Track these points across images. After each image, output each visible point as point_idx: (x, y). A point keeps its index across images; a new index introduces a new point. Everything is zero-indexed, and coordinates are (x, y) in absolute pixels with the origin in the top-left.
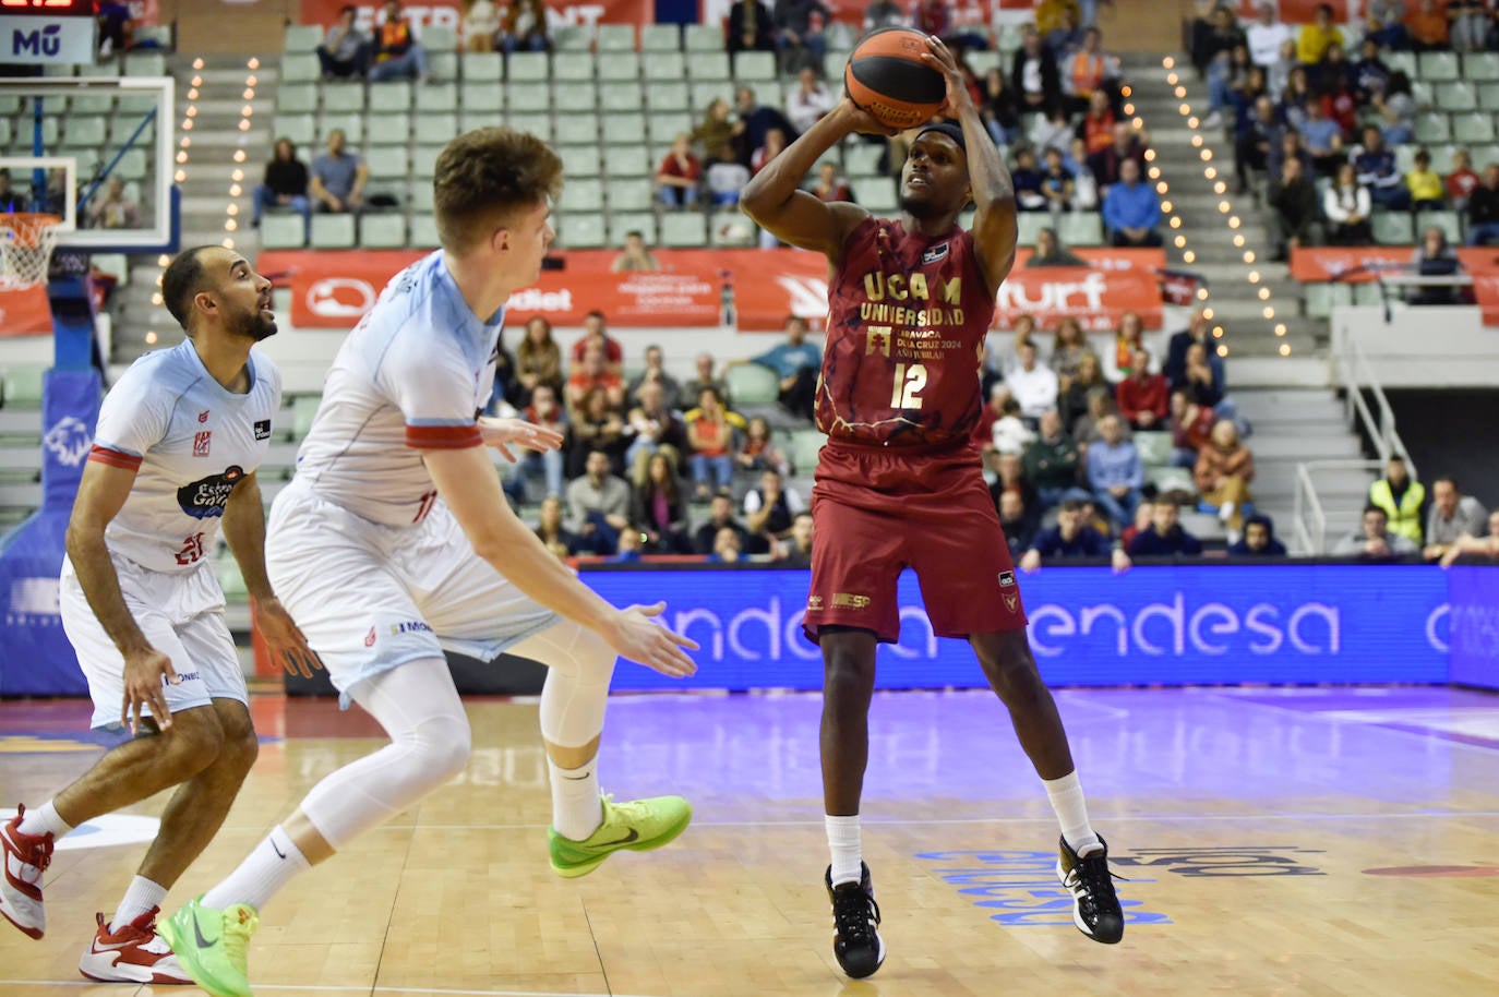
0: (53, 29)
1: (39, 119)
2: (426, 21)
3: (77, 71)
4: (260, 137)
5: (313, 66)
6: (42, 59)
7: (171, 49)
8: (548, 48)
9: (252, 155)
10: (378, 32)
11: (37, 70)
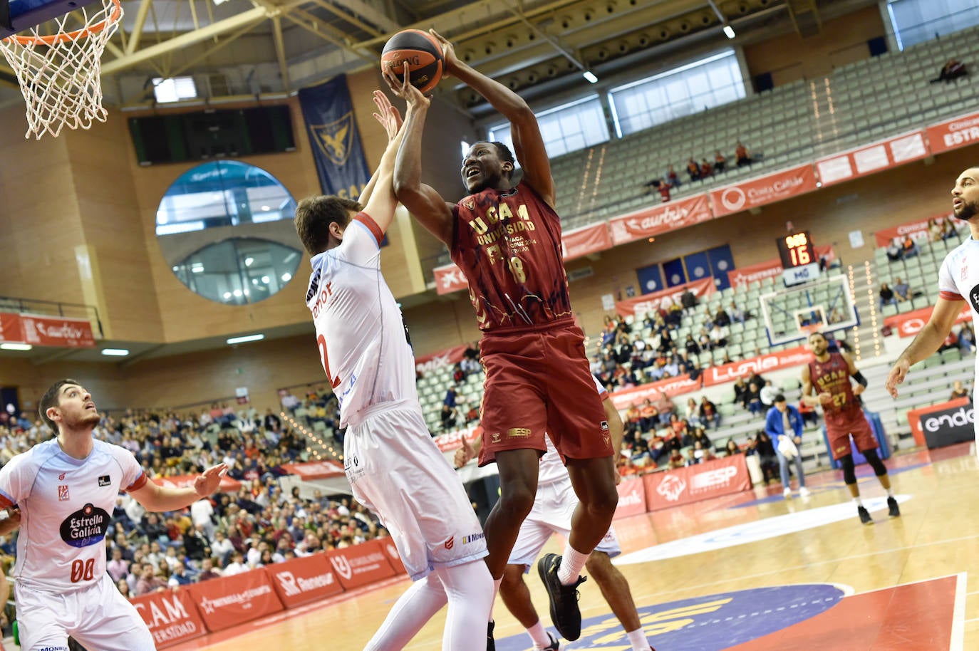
0: (805, 270)
1: (807, 296)
2: (917, 237)
3: (814, 280)
4: (875, 285)
5: (886, 259)
6: (804, 279)
7: (841, 266)
8: (958, 235)
9: (874, 290)
10: (903, 245)
11: (804, 282)
